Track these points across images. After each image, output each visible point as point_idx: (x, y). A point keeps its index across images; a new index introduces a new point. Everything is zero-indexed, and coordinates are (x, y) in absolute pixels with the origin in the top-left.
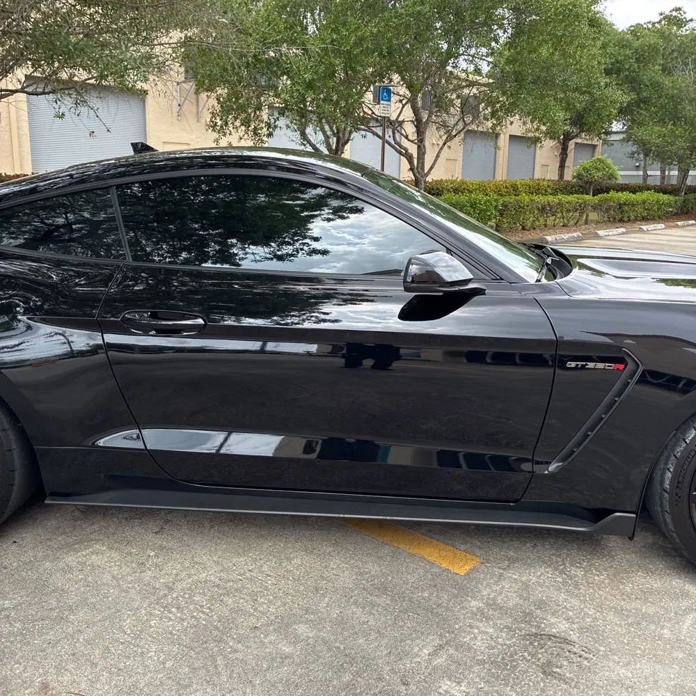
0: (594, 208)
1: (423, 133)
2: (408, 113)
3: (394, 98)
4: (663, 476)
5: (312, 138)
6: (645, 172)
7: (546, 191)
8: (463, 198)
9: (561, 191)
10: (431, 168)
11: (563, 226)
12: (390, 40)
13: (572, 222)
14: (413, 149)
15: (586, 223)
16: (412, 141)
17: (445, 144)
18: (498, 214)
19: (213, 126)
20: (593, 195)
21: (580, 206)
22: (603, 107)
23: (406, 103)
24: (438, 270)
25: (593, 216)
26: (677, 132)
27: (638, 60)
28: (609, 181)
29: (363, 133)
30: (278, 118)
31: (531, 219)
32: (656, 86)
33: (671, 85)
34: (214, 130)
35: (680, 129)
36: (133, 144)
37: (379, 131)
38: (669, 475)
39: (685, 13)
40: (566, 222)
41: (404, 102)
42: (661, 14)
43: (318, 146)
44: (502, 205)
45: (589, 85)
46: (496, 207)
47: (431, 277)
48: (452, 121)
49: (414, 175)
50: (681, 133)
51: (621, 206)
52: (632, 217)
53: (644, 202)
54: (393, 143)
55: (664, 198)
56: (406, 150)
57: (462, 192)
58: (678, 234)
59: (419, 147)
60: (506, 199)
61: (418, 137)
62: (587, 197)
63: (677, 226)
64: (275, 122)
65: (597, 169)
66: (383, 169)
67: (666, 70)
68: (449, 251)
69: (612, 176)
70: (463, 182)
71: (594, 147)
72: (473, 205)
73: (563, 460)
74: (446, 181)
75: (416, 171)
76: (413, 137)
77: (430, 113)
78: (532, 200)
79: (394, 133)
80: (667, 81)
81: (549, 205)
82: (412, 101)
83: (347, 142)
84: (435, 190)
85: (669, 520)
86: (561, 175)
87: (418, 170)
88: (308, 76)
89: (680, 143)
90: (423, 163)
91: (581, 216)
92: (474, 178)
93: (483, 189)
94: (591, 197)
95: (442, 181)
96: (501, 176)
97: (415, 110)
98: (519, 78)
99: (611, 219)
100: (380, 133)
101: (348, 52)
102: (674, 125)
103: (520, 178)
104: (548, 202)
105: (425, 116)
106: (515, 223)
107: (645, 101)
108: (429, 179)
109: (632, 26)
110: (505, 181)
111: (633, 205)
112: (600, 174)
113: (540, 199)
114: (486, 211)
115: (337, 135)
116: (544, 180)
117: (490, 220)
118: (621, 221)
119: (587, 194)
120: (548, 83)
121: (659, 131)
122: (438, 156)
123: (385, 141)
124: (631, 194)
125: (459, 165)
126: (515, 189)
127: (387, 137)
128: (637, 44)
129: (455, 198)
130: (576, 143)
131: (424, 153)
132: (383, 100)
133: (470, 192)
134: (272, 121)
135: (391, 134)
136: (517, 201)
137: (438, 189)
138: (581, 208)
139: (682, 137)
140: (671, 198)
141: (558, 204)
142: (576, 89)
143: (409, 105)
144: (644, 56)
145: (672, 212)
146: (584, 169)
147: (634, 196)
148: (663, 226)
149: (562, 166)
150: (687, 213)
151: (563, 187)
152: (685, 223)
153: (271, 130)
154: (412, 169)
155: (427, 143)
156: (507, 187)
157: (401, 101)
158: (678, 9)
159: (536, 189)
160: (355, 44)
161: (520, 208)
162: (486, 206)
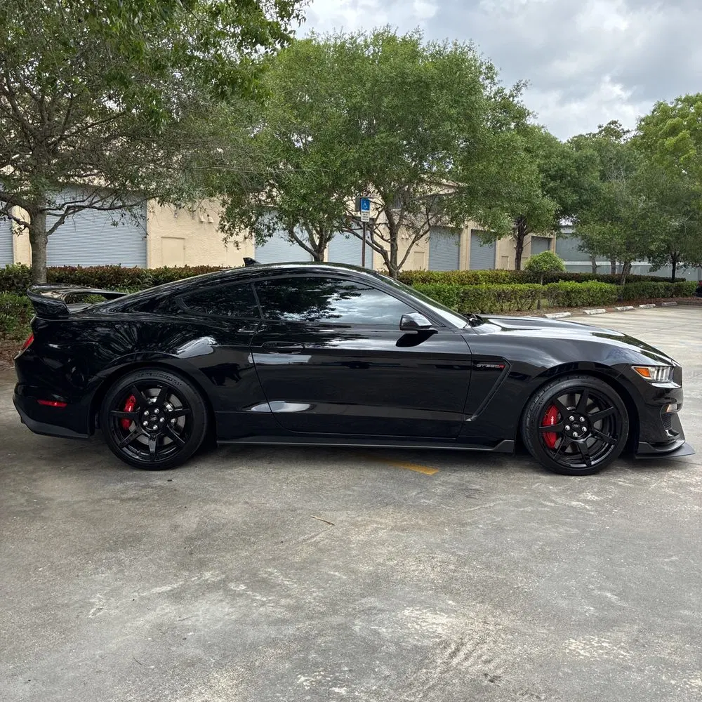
0: (545, 295)
1: (396, 233)
2: (383, 218)
3: (372, 206)
4: (526, 421)
5: (299, 236)
6: (594, 263)
7: (504, 281)
8: (429, 287)
9: (518, 280)
10: (403, 262)
11: (518, 310)
12: (368, 163)
13: (526, 307)
14: (387, 247)
15: (539, 307)
16: (387, 241)
17: (413, 243)
18: (459, 300)
19: (222, 228)
20: (543, 285)
21: (531, 293)
22: (542, 214)
23: (382, 211)
24: (416, 321)
25: (544, 302)
26: (614, 230)
27: (578, 168)
28: (556, 272)
29: (347, 234)
30: (277, 223)
31: (489, 304)
32: (595, 190)
33: (607, 190)
34: (223, 231)
35: (616, 228)
36: (244, 259)
37: (360, 232)
38: (528, 419)
39: (621, 125)
40: (520, 306)
41: (380, 210)
42: (600, 127)
43: (304, 242)
44: (463, 292)
45: (530, 196)
46: (458, 294)
47: (412, 324)
48: (419, 225)
49: (389, 268)
50: (618, 231)
51: (568, 293)
52: (579, 303)
53: (589, 290)
54: (371, 242)
55: (606, 286)
56: (382, 248)
57: (429, 282)
58: (615, 317)
59: (392, 246)
60: (467, 287)
61: (391, 237)
62: (537, 285)
63: (617, 311)
64: (274, 225)
65: (545, 261)
66: (364, 265)
67: (603, 177)
68: (420, 313)
69: (558, 268)
70: (429, 273)
71: (549, 240)
72: (439, 293)
73: (477, 414)
74: (415, 272)
75: (390, 264)
76: (388, 237)
77: (400, 218)
78: (488, 289)
79: (372, 235)
80: (604, 187)
81: (504, 292)
82: (387, 210)
83: (329, 239)
84: (407, 280)
85: (530, 442)
86: (518, 266)
87: (391, 263)
88: (303, 191)
89: (617, 240)
90: (396, 258)
91: (533, 302)
92: (439, 270)
93: (446, 278)
94: (541, 286)
95: (411, 272)
96: (465, 266)
97: (389, 216)
98: (471, 192)
99: (561, 305)
100: (361, 235)
101: (336, 173)
102: (612, 224)
103: (482, 268)
104: (503, 290)
105: (396, 219)
106: (474, 308)
107: (587, 203)
108: (400, 271)
109: (575, 137)
110: (467, 272)
111: (579, 293)
112: (548, 266)
113: (496, 287)
114: (449, 297)
115: (320, 233)
116: (502, 270)
117: (453, 305)
118: (570, 306)
119: (537, 283)
120: (496, 194)
121: (600, 229)
122: (408, 253)
123: (365, 242)
124: (577, 283)
125: (426, 257)
126: (475, 279)
127: (367, 238)
128: (576, 154)
129: (424, 286)
130: (533, 237)
131: (397, 250)
132: (363, 209)
133: (436, 281)
134: (272, 224)
135: (369, 235)
136: (476, 289)
137: (408, 279)
138: (533, 295)
139: (618, 235)
140: (613, 286)
141: (512, 291)
142: (520, 200)
143: (384, 212)
144: (582, 166)
145: (615, 299)
146: (534, 262)
147: (579, 284)
148: (604, 310)
149: (518, 259)
150: (629, 300)
151: (519, 277)
152: (624, 308)
153: (271, 232)
154: (386, 263)
155: (399, 242)
156: (468, 277)
157: (377, 209)
158: (614, 123)
159: (495, 278)
160: (341, 166)
161: (478, 296)
162: (449, 293)
